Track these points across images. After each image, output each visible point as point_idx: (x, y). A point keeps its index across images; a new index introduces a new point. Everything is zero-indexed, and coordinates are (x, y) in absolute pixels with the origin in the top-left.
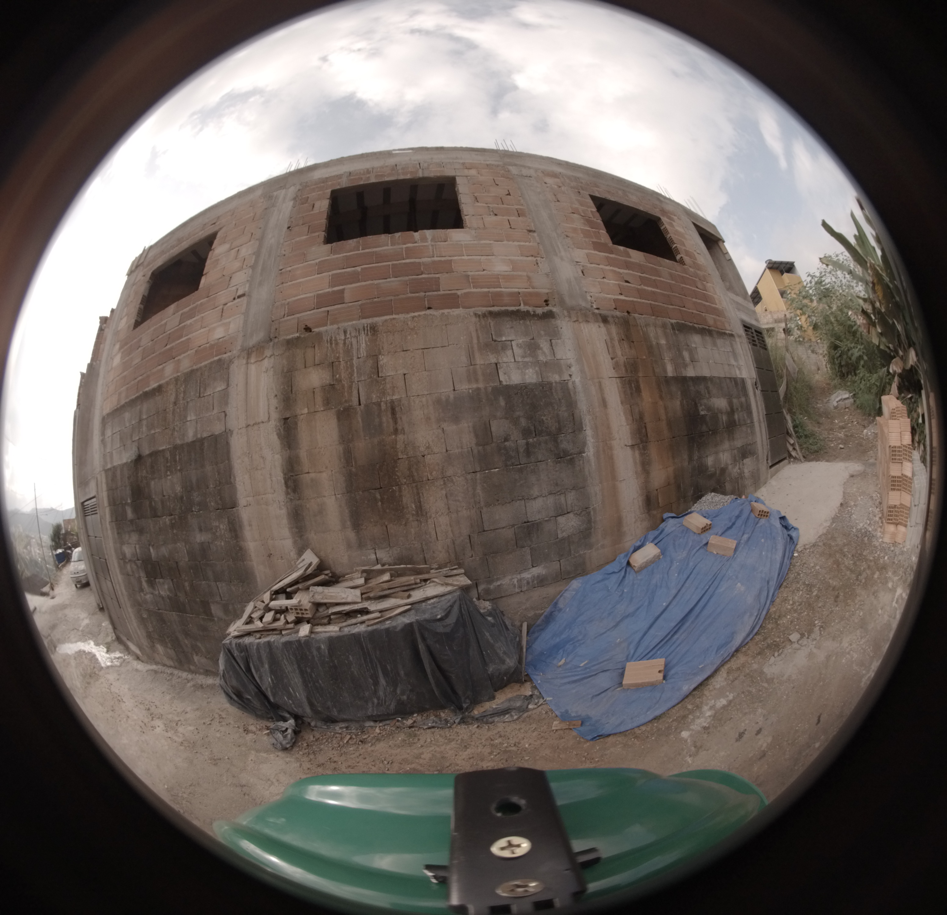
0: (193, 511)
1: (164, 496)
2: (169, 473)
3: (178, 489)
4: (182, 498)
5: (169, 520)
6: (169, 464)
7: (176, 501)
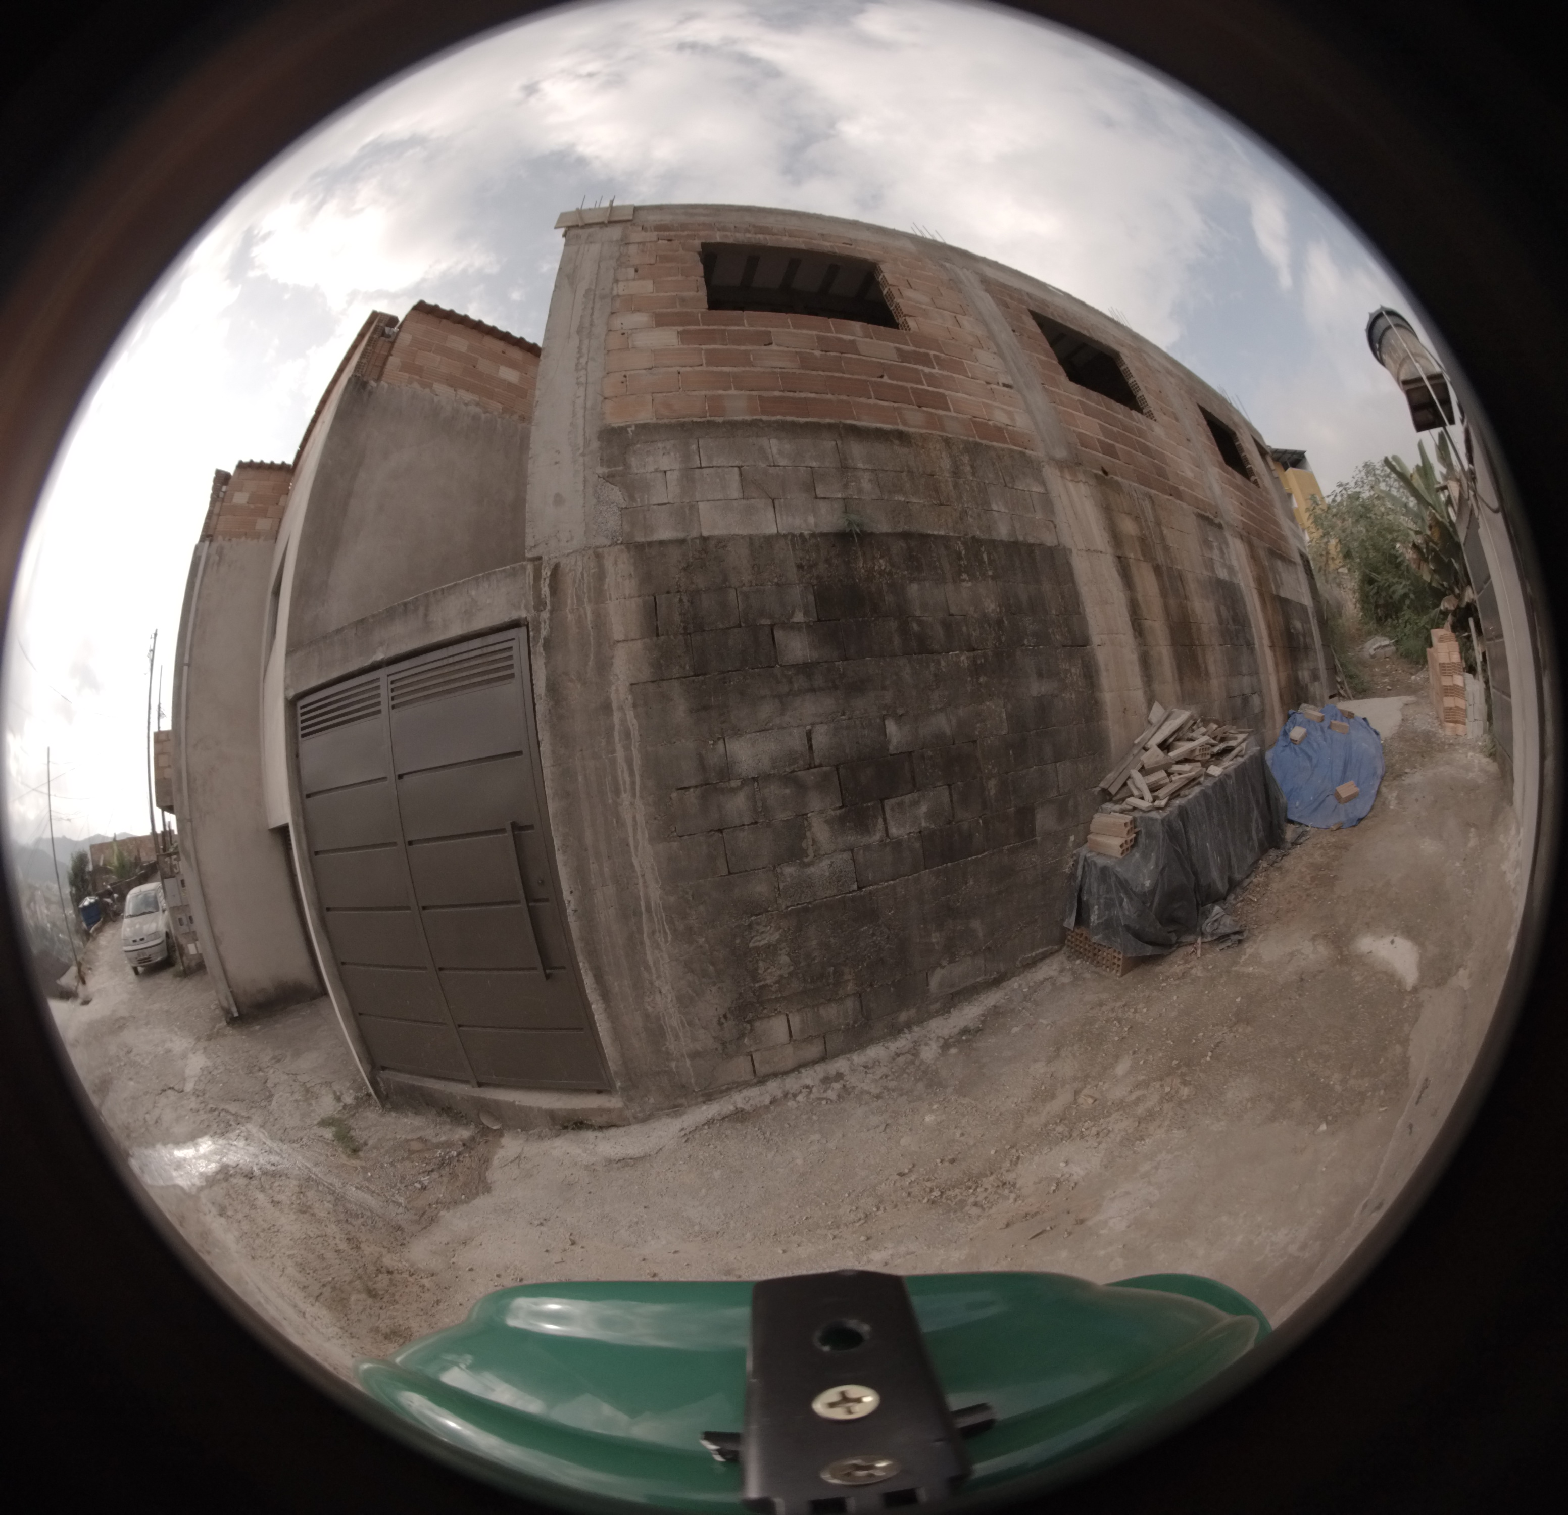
0: (1024, 645)
1: (952, 615)
2: (964, 576)
3: (991, 606)
4: (999, 622)
5: (968, 658)
6: (964, 562)
7: (985, 625)
